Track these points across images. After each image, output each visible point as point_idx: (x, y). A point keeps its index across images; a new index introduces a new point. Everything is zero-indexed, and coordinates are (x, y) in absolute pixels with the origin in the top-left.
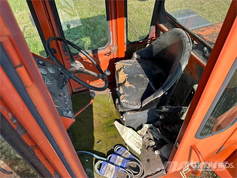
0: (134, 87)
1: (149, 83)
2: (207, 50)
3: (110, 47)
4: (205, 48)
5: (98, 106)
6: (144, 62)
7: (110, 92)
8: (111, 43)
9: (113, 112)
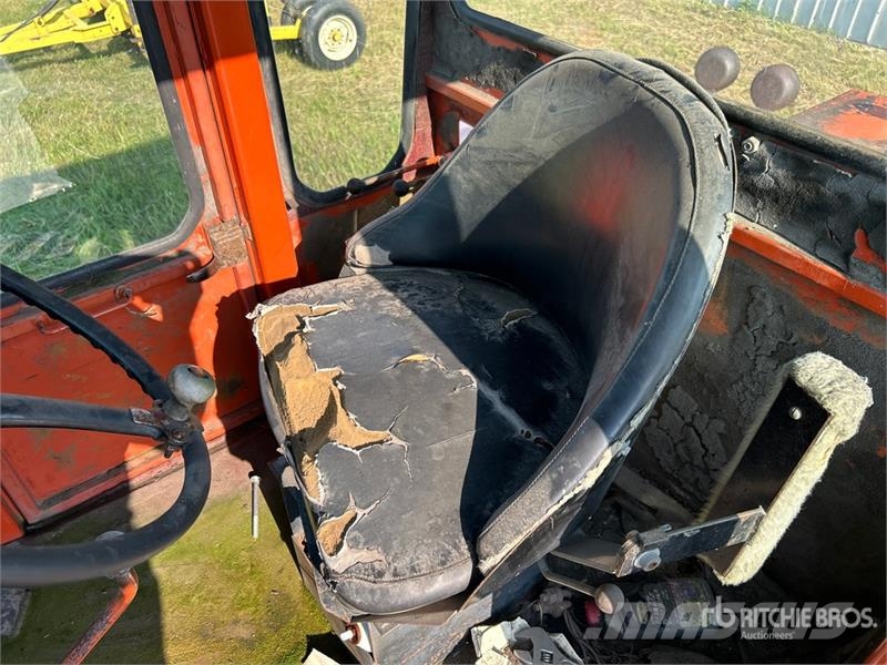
0: (396, 441)
1: (480, 393)
2: (765, 153)
3: (205, 233)
4: (752, 139)
5: (191, 578)
6: (415, 282)
7: (251, 475)
8: (207, 213)
9: (288, 598)
